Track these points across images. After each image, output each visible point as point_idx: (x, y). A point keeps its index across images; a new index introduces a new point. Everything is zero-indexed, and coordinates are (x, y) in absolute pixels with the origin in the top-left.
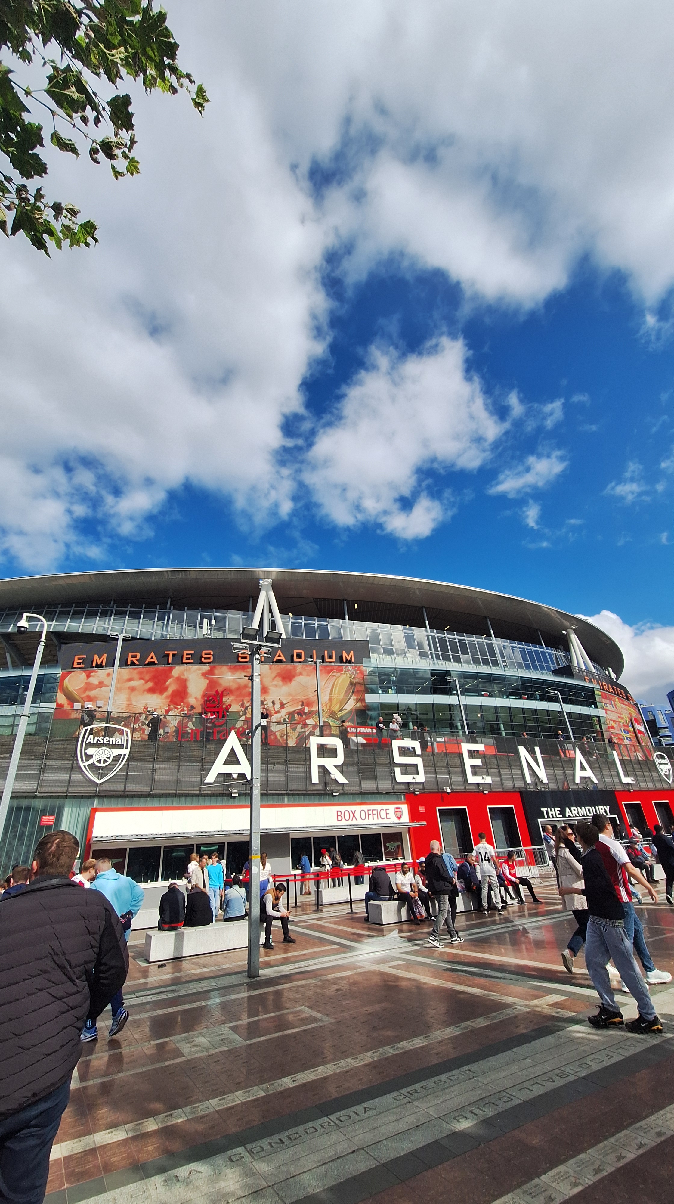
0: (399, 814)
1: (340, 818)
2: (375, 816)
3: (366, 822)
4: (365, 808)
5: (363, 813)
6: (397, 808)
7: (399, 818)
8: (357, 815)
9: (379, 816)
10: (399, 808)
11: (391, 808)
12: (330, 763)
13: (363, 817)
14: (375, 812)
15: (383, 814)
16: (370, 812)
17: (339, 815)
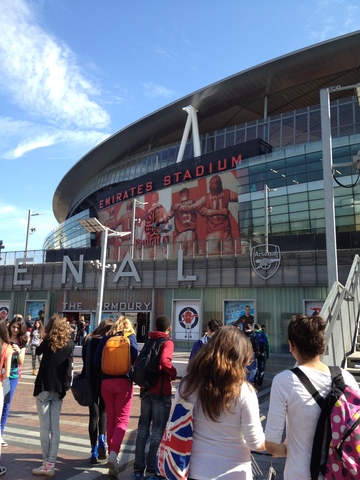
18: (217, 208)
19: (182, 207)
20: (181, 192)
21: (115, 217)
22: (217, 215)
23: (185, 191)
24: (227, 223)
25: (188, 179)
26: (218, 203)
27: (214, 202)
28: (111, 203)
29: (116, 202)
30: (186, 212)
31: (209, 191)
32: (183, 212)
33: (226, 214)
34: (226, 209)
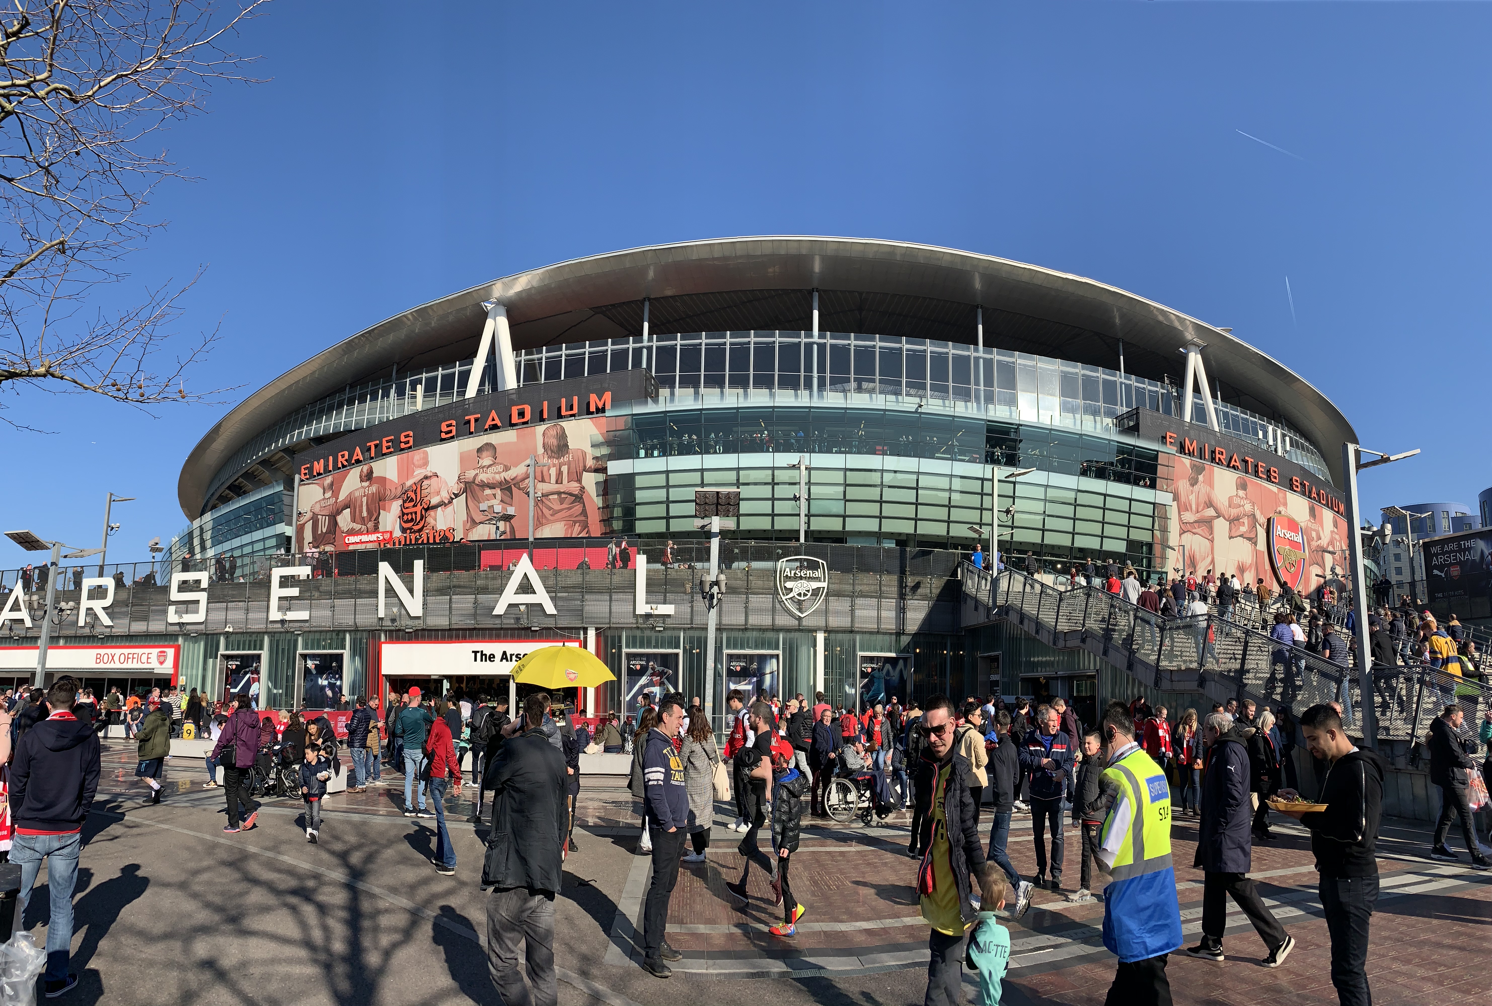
0: (162, 659)
1: (98, 661)
2: (135, 660)
3: (125, 666)
4: (126, 651)
5: (123, 656)
6: (161, 652)
7: (161, 663)
8: (116, 658)
9: (139, 659)
10: (164, 652)
11: (155, 651)
12: (98, 605)
13: (122, 661)
14: (135, 656)
15: (144, 658)
16: (130, 656)
17: (99, 658)
18: (559, 481)
19: (483, 477)
20: (479, 450)
21: (336, 494)
22: (559, 493)
23: (489, 446)
24: (578, 508)
25: (494, 427)
26: (560, 474)
27: (553, 471)
28: (327, 471)
29: (336, 468)
30: (491, 486)
31: (540, 450)
32: (484, 485)
33: (577, 493)
34: (576, 485)
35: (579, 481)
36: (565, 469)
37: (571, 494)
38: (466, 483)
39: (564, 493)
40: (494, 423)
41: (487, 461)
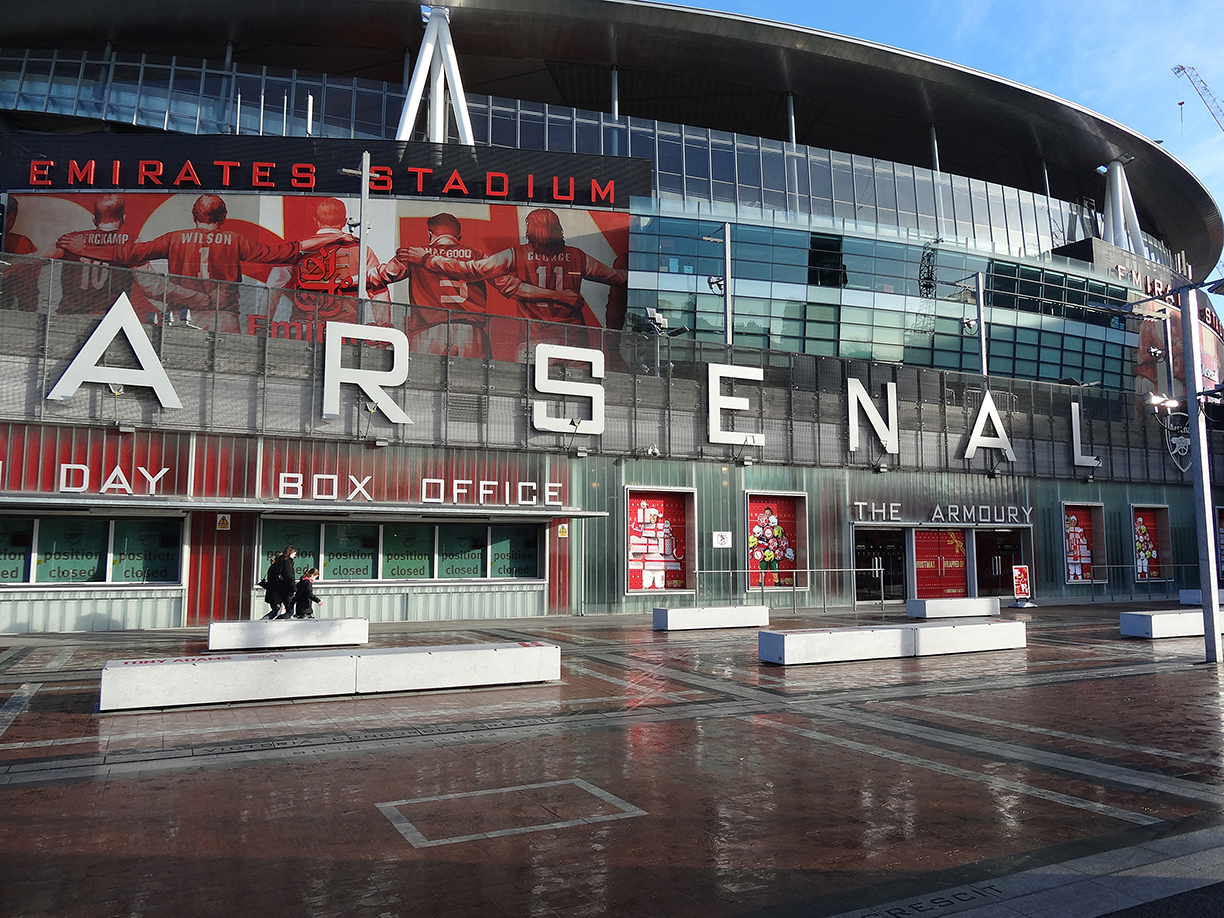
12: (373, 381)
18: (550, 286)
22: (550, 301)
23: (446, 222)
26: (551, 275)
30: (452, 276)
31: (524, 241)
32: (439, 273)
33: (573, 304)
34: (573, 294)
35: (577, 289)
36: (559, 271)
37: (567, 305)
38: (409, 264)
39: (557, 302)
40: (455, 187)
41: (444, 240)
